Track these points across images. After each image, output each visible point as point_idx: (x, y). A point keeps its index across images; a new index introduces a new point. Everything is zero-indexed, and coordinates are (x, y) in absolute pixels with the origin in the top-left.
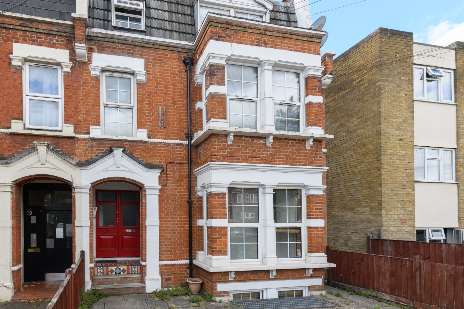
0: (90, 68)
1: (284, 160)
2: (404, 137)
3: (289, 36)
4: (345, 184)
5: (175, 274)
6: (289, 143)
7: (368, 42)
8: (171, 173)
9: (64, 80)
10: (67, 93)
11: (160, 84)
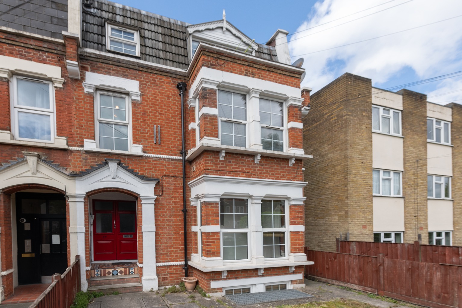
0: (83, 86)
1: (271, 175)
2: (365, 161)
3: (274, 70)
4: (318, 198)
5: (171, 274)
6: (274, 161)
7: (337, 83)
8: (167, 185)
9: (56, 95)
10: (59, 108)
11: (155, 104)
